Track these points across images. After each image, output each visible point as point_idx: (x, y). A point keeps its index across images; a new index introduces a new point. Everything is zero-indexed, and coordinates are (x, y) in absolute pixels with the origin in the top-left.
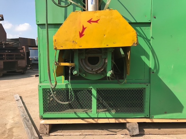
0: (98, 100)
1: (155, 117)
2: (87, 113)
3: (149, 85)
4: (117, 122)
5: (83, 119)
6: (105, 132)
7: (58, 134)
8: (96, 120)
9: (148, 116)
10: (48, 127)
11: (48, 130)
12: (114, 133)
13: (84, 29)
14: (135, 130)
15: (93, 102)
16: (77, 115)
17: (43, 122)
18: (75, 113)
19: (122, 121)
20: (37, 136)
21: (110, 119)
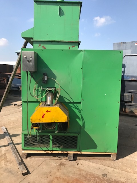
0: (53, 141)
1: (82, 151)
2: (47, 148)
3: (79, 134)
4: (63, 153)
5: (44, 151)
6: (56, 158)
7: (31, 158)
8: (52, 151)
9: (79, 151)
10: (26, 154)
11: (26, 156)
12: (61, 159)
13: (44, 114)
14: (71, 157)
15: (50, 142)
16: (42, 149)
17: (23, 152)
18: (41, 147)
19: (65, 152)
20: (20, 159)
21: (59, 151)
